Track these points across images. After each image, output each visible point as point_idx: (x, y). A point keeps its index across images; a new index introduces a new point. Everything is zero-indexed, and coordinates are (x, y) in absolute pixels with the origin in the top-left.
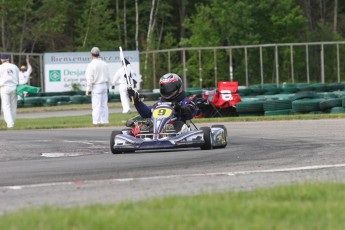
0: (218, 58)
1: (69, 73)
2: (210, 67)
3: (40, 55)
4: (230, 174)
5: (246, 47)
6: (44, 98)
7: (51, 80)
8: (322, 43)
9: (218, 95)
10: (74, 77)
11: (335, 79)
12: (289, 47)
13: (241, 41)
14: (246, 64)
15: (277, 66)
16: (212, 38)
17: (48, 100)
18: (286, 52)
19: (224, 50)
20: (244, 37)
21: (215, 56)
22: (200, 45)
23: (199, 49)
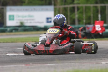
1: (19, 16)
2: (89, 14)
3: (4, 7)
4: (103, 63)
5: (107, 5)
6: (6, 28)
7: (10, 19)
9: (95, 28)
10: (21, 18)
17: (8, 29)
19: (96, 7)
21: (92, 9)
22: (84, 3)
23: (84, 5)
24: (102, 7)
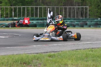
0: (10, 10)
2: (7, 12)
5: (17, 7)
8: (39, 7)
11: (42, 17)
12: (29, 7)
13: (16, 5)
14: (17, 11)
15: (26, 12)
16: (8, 4)
18: (28, 9)
19: (11, 8)
20: (17, 4)
21: (9, 9)
22: (5, 6)
23: (4, 7)
24: (14, 8)
